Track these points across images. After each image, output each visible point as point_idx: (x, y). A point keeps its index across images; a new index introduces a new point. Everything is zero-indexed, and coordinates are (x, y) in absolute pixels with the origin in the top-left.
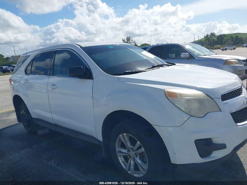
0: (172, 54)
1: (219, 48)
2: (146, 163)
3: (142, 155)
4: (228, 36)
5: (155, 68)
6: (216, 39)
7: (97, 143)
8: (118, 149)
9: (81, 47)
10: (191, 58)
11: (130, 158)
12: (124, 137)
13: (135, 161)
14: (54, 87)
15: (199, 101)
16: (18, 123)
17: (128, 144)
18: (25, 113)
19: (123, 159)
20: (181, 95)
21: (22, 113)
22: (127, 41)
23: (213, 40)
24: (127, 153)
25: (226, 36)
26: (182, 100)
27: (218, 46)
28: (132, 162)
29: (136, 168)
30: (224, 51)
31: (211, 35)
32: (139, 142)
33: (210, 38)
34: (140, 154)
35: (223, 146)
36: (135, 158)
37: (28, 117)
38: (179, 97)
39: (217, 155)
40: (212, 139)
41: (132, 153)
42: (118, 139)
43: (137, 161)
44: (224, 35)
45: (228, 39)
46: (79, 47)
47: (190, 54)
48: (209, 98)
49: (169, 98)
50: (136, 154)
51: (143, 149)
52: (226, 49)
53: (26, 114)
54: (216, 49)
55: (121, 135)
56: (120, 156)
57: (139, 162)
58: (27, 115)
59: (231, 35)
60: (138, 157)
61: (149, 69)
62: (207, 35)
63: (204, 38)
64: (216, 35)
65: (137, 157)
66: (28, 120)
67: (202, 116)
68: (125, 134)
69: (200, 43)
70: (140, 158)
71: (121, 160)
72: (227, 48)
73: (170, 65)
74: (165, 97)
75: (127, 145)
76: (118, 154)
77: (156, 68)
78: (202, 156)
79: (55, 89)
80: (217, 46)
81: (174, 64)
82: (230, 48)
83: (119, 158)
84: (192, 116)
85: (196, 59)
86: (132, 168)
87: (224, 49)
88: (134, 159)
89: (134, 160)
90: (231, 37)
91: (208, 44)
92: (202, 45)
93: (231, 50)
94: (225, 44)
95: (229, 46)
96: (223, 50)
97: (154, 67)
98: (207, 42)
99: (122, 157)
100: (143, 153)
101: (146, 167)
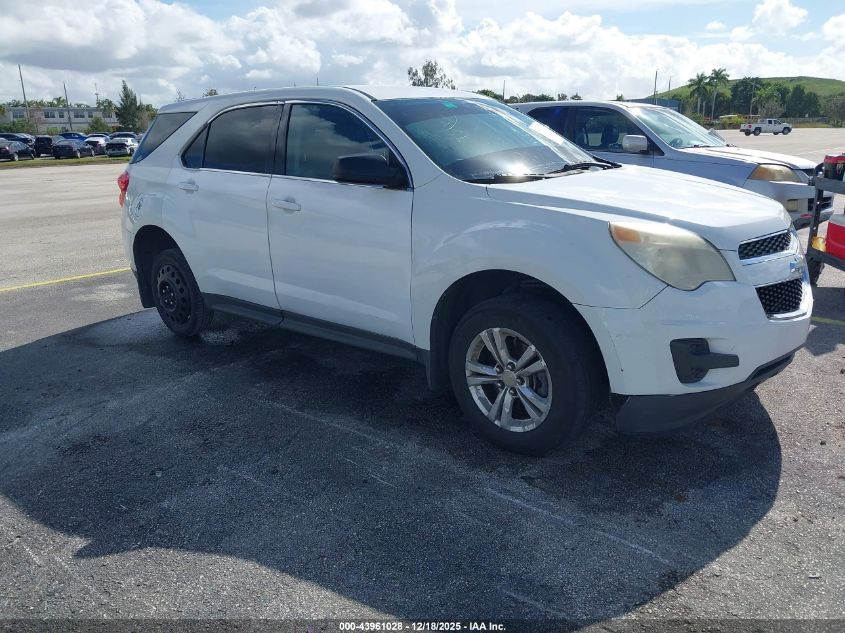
0: (589, 135)
1: (735, 126)
2: (545, 396)
3: (537, 379)
4: (769, 84)
5: (572, 172)
6: (728, 94)
7: (411, 355)
8: (471, 367)
9: (374, 100)
10: (651, 152)
11: (502, 388)
12: (493, 337)
13: (516, 394)
14: (291, 206)
15: (688, 253)
16: (143, 308)
17: (504, 353)
18: (174, 280)
19: (482, 391)
20: (647, 236)
21: (159, 281)
22: (423, 78)
23: (719, 95)
24: (495, 377)
25: (763, 85)
26: (650, 249)
27: (734, 117)
28: (508, 399)
29: (519, 411)
30: (752, 135)
31: (712, 78)
32: (533, 348)
33: (708, 88)
34: (531, 377)
35: (732, 361)
36: (518, 386)
37: (182, 290)
38: (642, 240)
39: (718, 379)
40: (710, 343)
41: (510, 376)
42: (474, 344)
43: (522, 394)
44: (757, 80)
45: (769, 97)
46: (369, 100)
47: (649, 139)
48: (712, 250)
49: (620, 242)
50: (518, 377)
51: (544, 363)
52: (757, 131)
53: (178, 282)
54: (724, 128)
55: (484, 334)
56: (476, 385)
57: (529, 394)
58: (178, 287)
59: (781, 81)
60: (525, 385)
61: (557, 172)
62: (701, 78)
63: (690, 86)
64: (729, 79)
65: (522, 382)
66: (184, 300)
67: (693, 287)
68: (496, 330)
69: (674, 101)
70: (531, 386)
71: (477, 394)
72: (764, 126)
73: (609, 168)
74: (612, 241)
75: (499, 357)
76: (471, 380)
77: (575, 171)
78: (684, 378)
79: (291, 211)
80: (730, 118)
81: (615, 166)
82: (772, 127)
83: (472, 390)
84: (668, 285)
85: (666, 155)
86: (507, 411)
87: (753, 129)
88: (513, 389)
89: (515, 391)
90: (778, 90)
91: (701, 106)
92: (682, 110)
93: (776, 133)
94: (755, 111)
95: (770, 122)
96: (748, 133)
97: (567, 168)
98: (699, 100)
99: (480, 387)
100: (539, 375)
101: (545, 406)
